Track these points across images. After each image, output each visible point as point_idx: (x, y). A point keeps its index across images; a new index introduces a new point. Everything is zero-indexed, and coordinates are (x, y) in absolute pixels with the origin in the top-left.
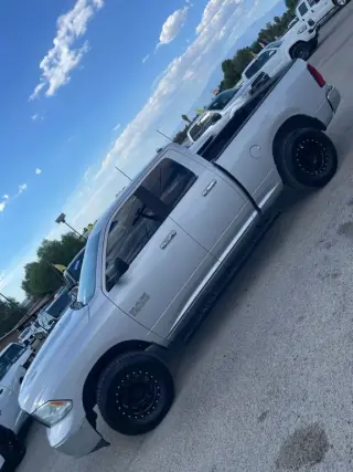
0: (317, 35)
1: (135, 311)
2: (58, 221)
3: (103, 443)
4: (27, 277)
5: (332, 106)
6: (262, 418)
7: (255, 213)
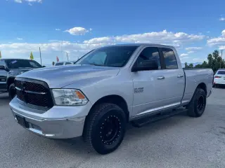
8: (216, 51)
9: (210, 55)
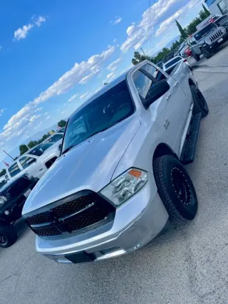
8: (136, 53)
9: (133, 60)
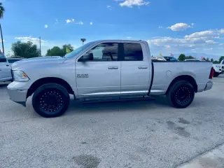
0: (221, 73)
1: (79, 76)
2: (82, 40)
3: (24, 104)
4: (52, 50)
5: (206, 88)
6: (83, 143)
7: (147, 91)
